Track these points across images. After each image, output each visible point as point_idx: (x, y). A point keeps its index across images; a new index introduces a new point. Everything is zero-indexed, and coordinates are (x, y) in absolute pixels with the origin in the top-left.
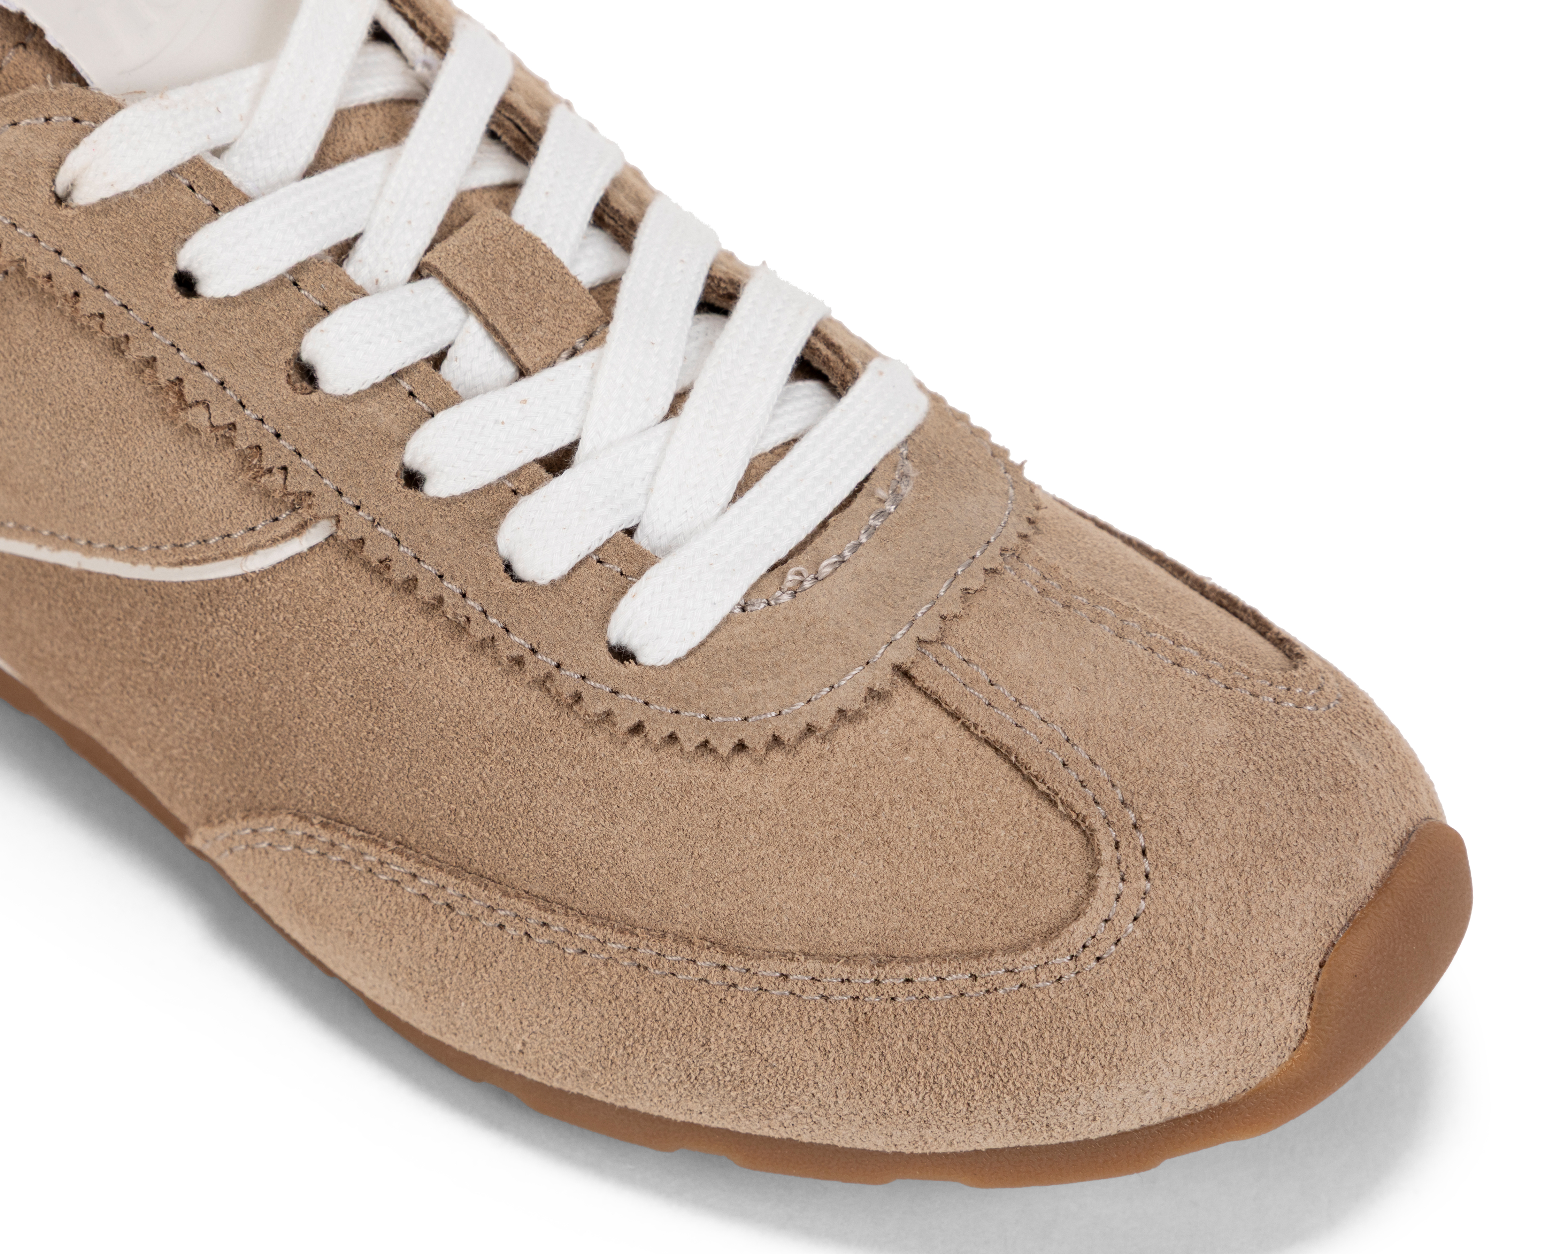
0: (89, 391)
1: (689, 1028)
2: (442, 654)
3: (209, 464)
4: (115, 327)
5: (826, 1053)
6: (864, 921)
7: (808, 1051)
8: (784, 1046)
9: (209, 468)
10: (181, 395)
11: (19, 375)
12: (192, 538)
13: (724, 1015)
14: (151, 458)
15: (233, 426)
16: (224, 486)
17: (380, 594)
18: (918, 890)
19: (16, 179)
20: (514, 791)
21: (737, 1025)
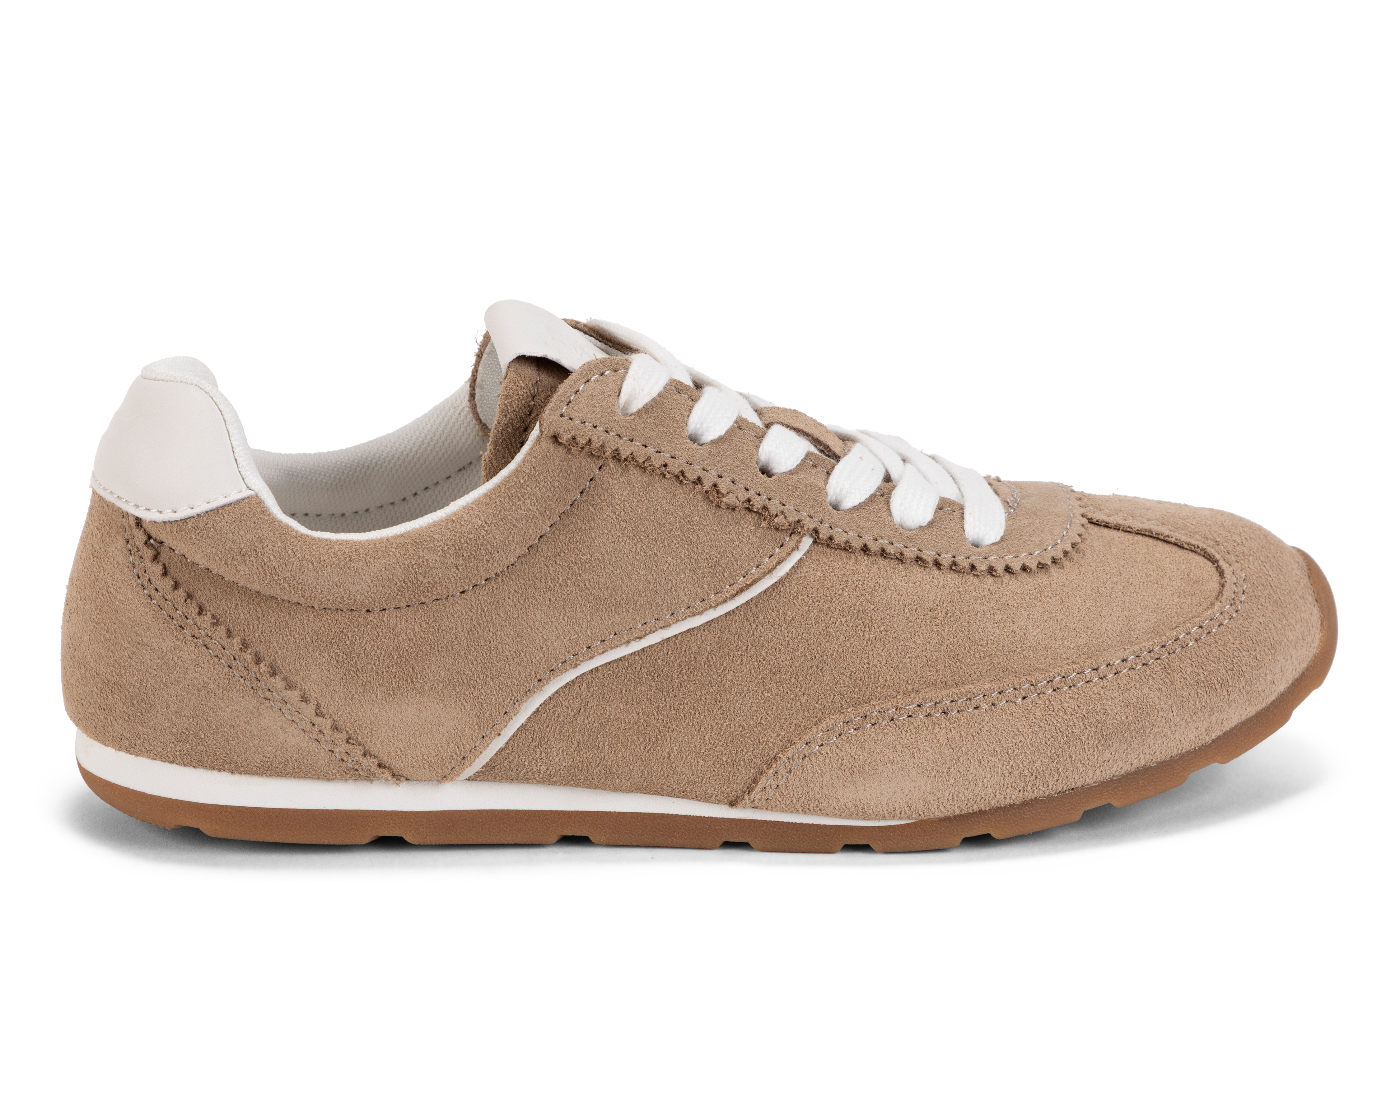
0: (666, 512)
1: (1094, 709)
2: (894, 578)
3: (740, 528)
4: (674, 467)
5: (1160, 689)
6: (1141, 623)
7: (1152, 692)
8: (1141, 695)
9: (741, 530)
10: (718, 492)
11: (622, 523)
12: (740, 575)
13: (1107, 693)
14: (708, 538)
15: (749, 500)
16: (751, 537)
17: (849, 563)
18: (1155, 601)
19: (601, 406)
20: (958, 631)
21: (1115, 695)
